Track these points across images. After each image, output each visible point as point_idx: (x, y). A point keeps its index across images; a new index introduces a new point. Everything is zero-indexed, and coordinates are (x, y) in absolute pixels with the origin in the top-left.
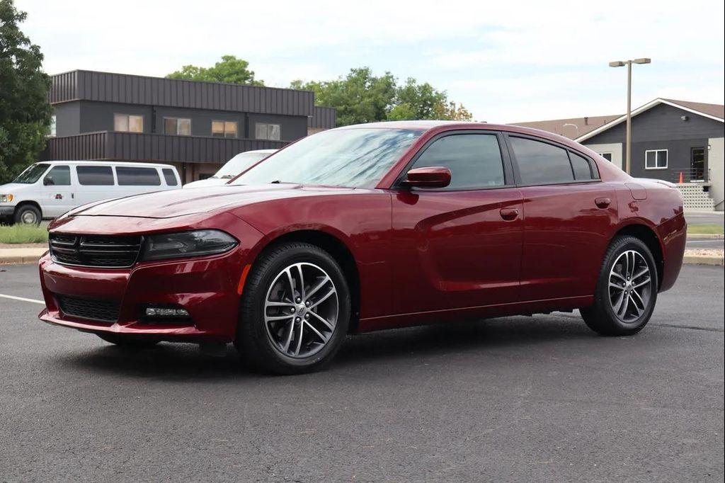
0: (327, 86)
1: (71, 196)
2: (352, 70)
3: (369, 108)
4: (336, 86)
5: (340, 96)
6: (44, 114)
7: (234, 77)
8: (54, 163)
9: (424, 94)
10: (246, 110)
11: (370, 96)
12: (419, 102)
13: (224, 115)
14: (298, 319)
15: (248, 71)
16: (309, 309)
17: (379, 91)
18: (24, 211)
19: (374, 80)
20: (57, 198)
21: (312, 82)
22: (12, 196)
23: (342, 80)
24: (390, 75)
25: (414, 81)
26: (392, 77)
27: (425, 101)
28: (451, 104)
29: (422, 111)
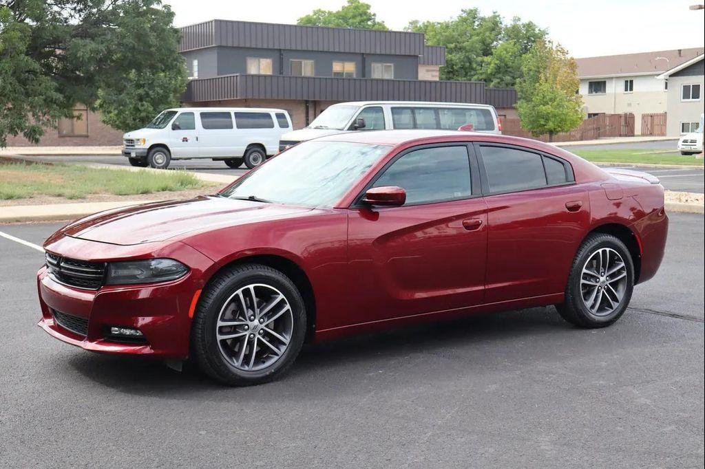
0: (439, 25)
1: (195, 139)
2: (462, 11)
3: (477, 46)
4: (447, 27)
5: (450, 34)
6: (176, 64)
7: (358, 19)
8: (180, 110)
9: (527, 31)
10: (363, 51)
11: (478, 35)
12: (523, 38)
13: (344, 56)
14: (252, 335)
15: (370, 13)
16: (263, 326)
17: (487, 29)
18: (155, 153)
19: (483, 19)
20: (183, 141)
21: (428, 22)
22: (144, 141)
23: (453, 20)
24: (497, 14)
25: (519, 19)
26: (499, 16)
27: (529, 38)
28: (549, 42)
29: (526, 47)
